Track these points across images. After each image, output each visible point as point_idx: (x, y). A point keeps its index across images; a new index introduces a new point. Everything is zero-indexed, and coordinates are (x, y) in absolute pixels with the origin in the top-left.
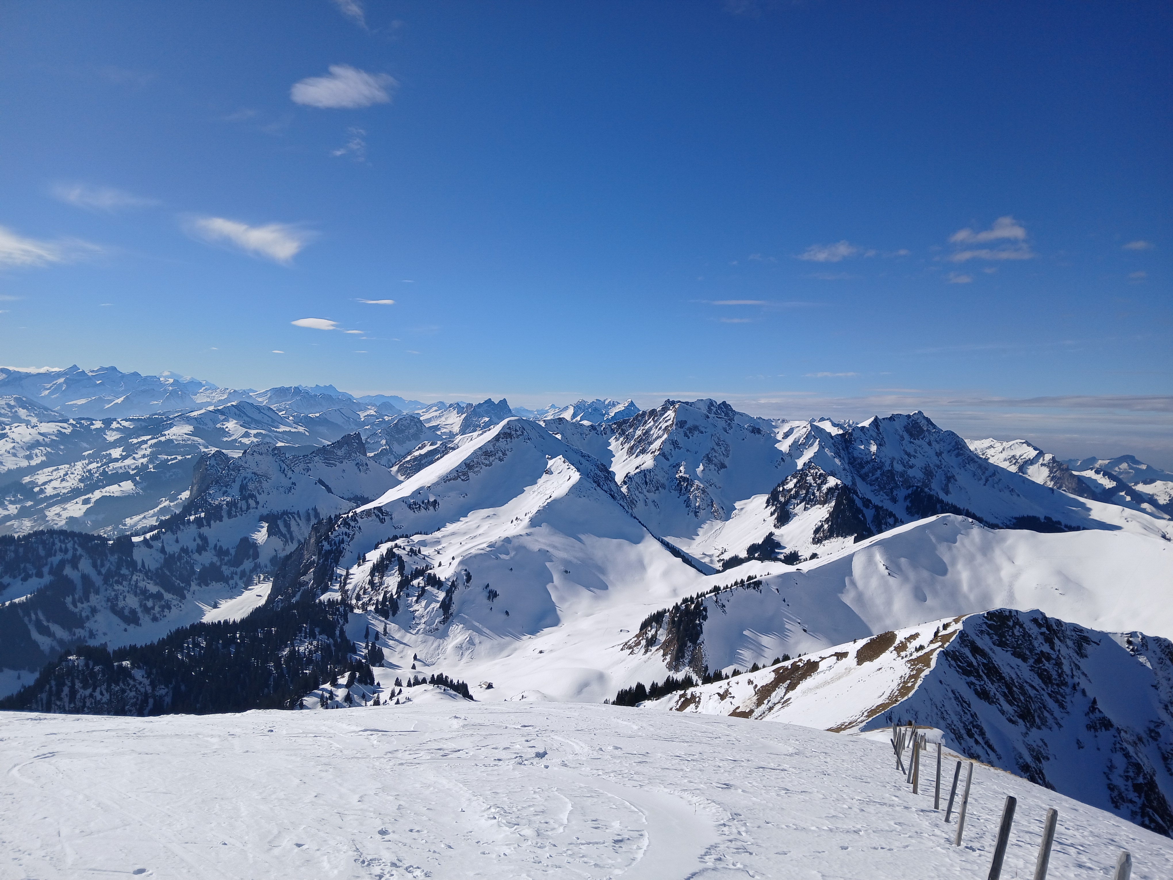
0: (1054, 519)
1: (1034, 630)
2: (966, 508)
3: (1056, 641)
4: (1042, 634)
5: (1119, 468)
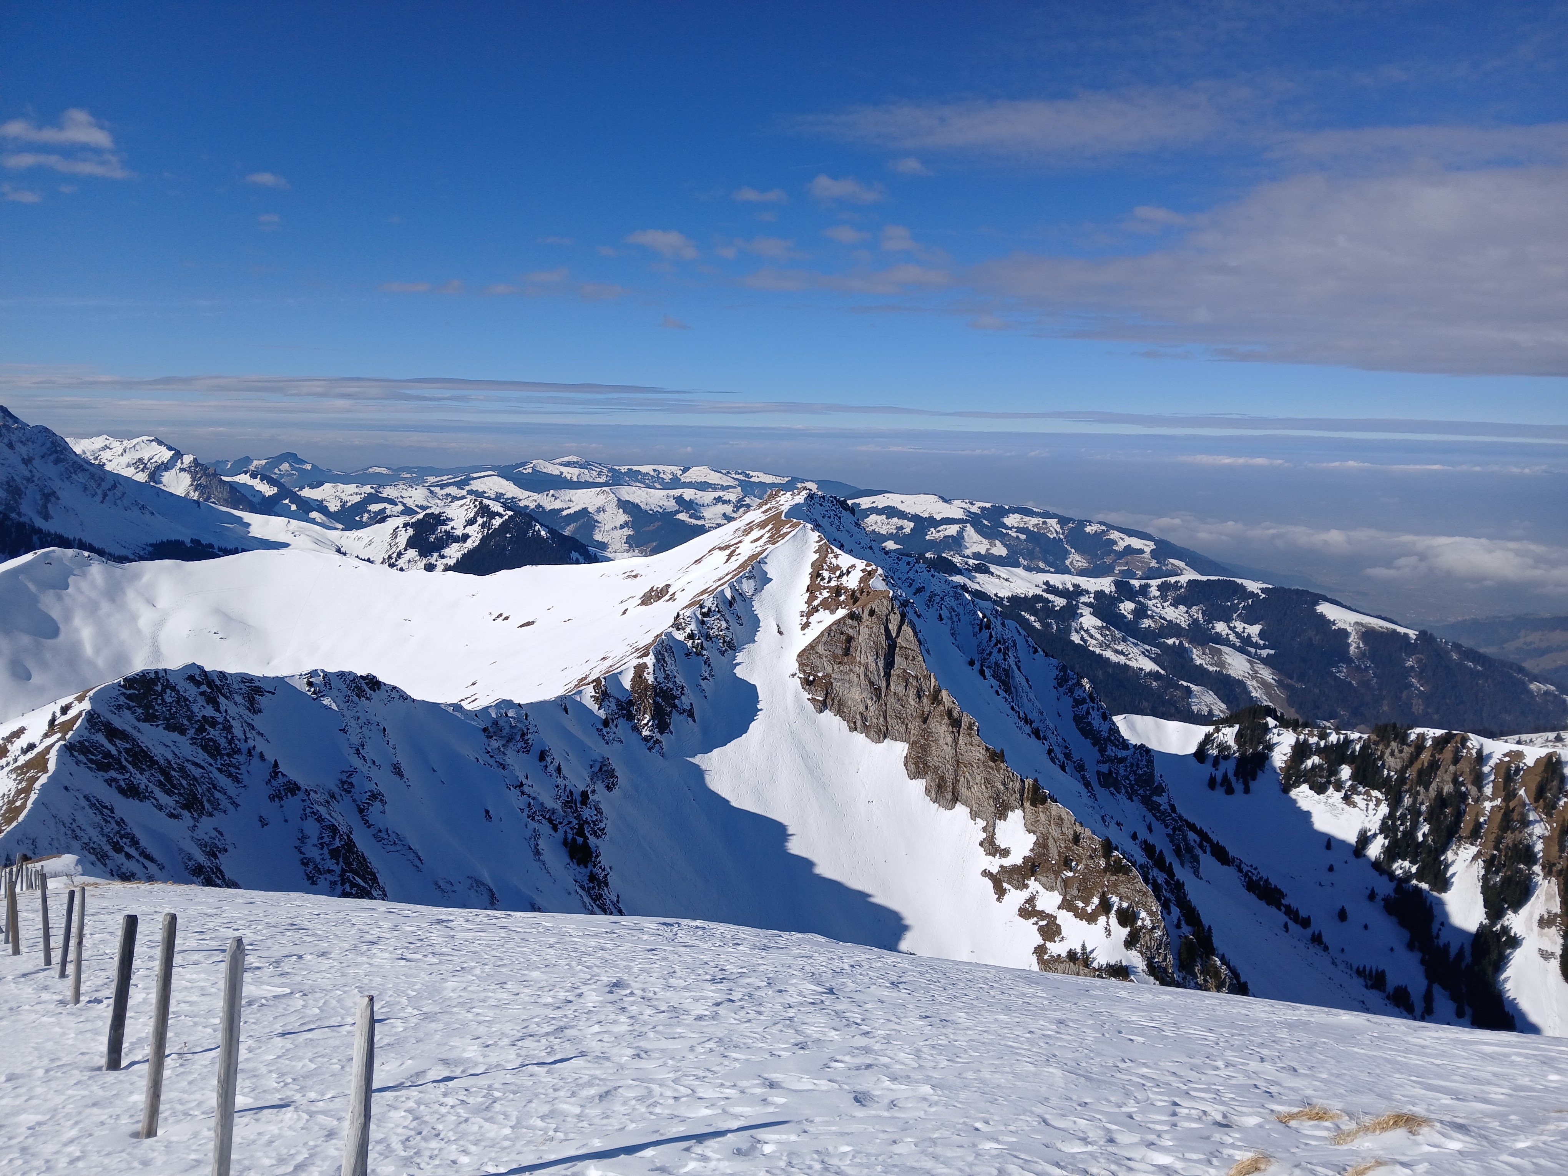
0: (204, 542)
1: (191, 691)
2: (77, 538)
3: (221, 699)
4: (203, 694)
5: (280, 470)
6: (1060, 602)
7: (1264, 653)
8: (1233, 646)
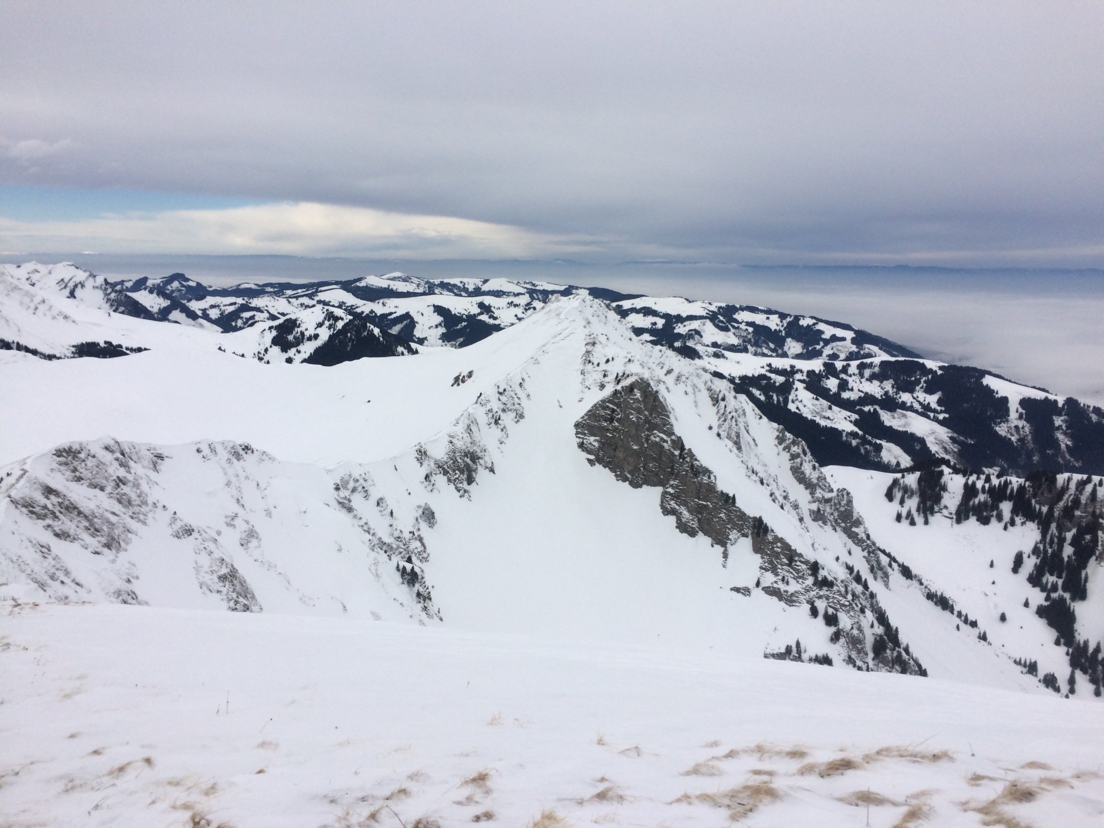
0: (114, 343)
1: (107, 457)
5: (172, 287)
6: (780, 379)
7: (941, 417)
8: (916, 412)
